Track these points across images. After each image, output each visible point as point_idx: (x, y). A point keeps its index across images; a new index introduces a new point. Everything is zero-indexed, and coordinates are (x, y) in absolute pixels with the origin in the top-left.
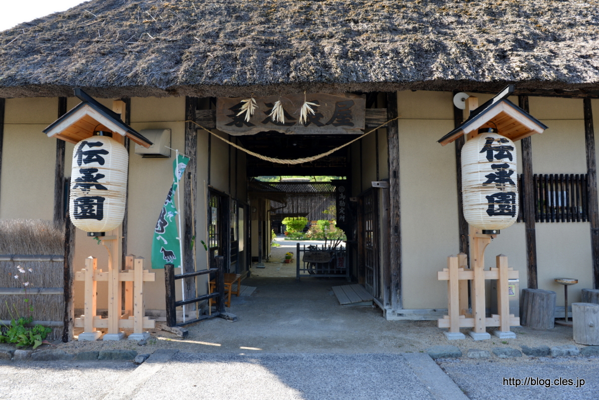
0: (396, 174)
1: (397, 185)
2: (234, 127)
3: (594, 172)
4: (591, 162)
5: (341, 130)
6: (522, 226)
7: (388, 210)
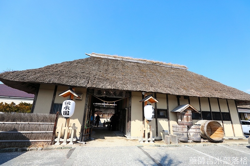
0: (131, 107)
1: (131, 109)
2: (98, 95)
3: (168, 109)
4: (168, 107)
5: (120, 97)
6: (155, 119)
7: (128, 114)
